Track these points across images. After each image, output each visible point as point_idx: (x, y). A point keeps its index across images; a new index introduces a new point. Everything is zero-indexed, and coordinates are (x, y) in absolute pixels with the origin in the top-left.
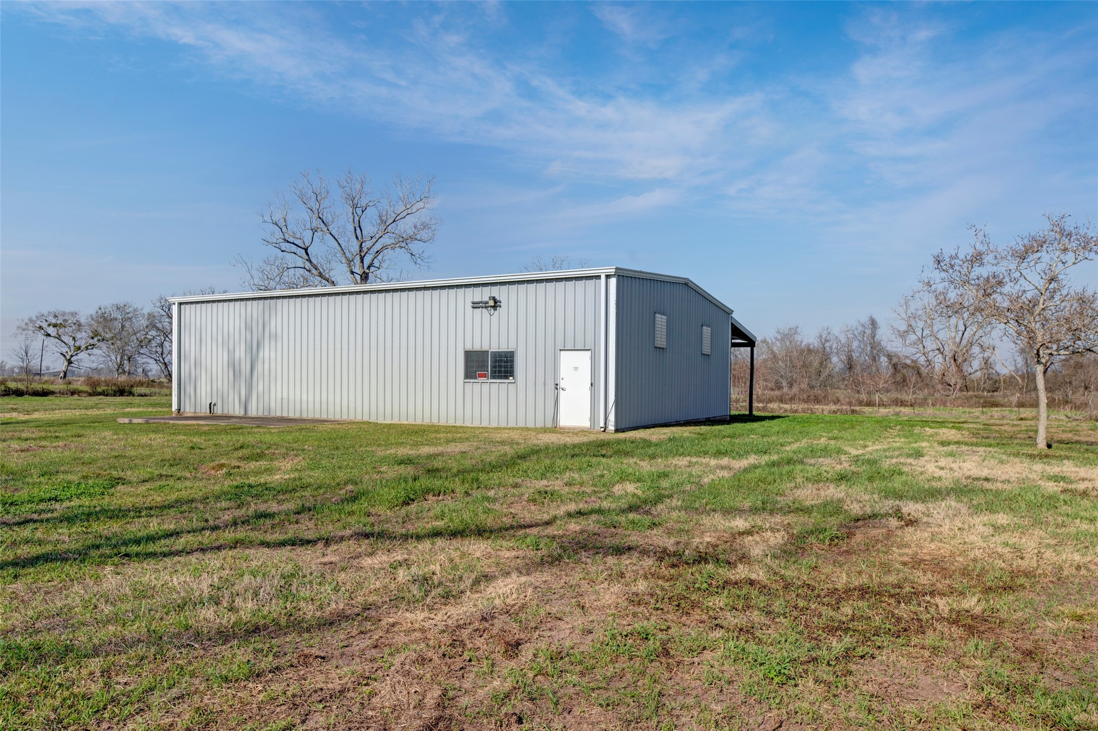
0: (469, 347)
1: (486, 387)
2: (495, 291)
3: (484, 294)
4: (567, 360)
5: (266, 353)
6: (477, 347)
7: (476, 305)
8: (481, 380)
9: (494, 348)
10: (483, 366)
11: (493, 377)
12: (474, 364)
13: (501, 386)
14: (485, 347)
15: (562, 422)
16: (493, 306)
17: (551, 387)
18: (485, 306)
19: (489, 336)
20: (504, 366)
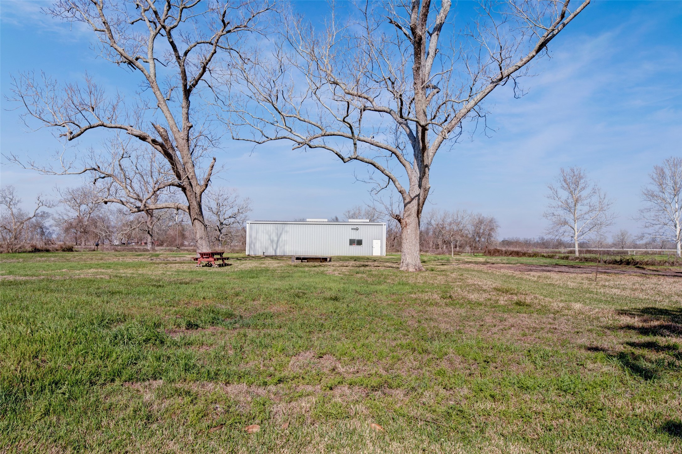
0: (350, 238)
1: (355, 247)
2: (357, 226)
3: (355, 227)
4: (375, 242)
6: (352, 238)
7: (352, 229)
8: (353, 246)
9: (357, 239)
10: (354, 243)
11: (357, 245)
12: (352, 242)
13: (359, 247)
14: (355, 238)
15: (374, 254)
16: (357, 229)
17: (371, 247)
18: (355, 229)
19: (356, 236)
20: (359, 243)
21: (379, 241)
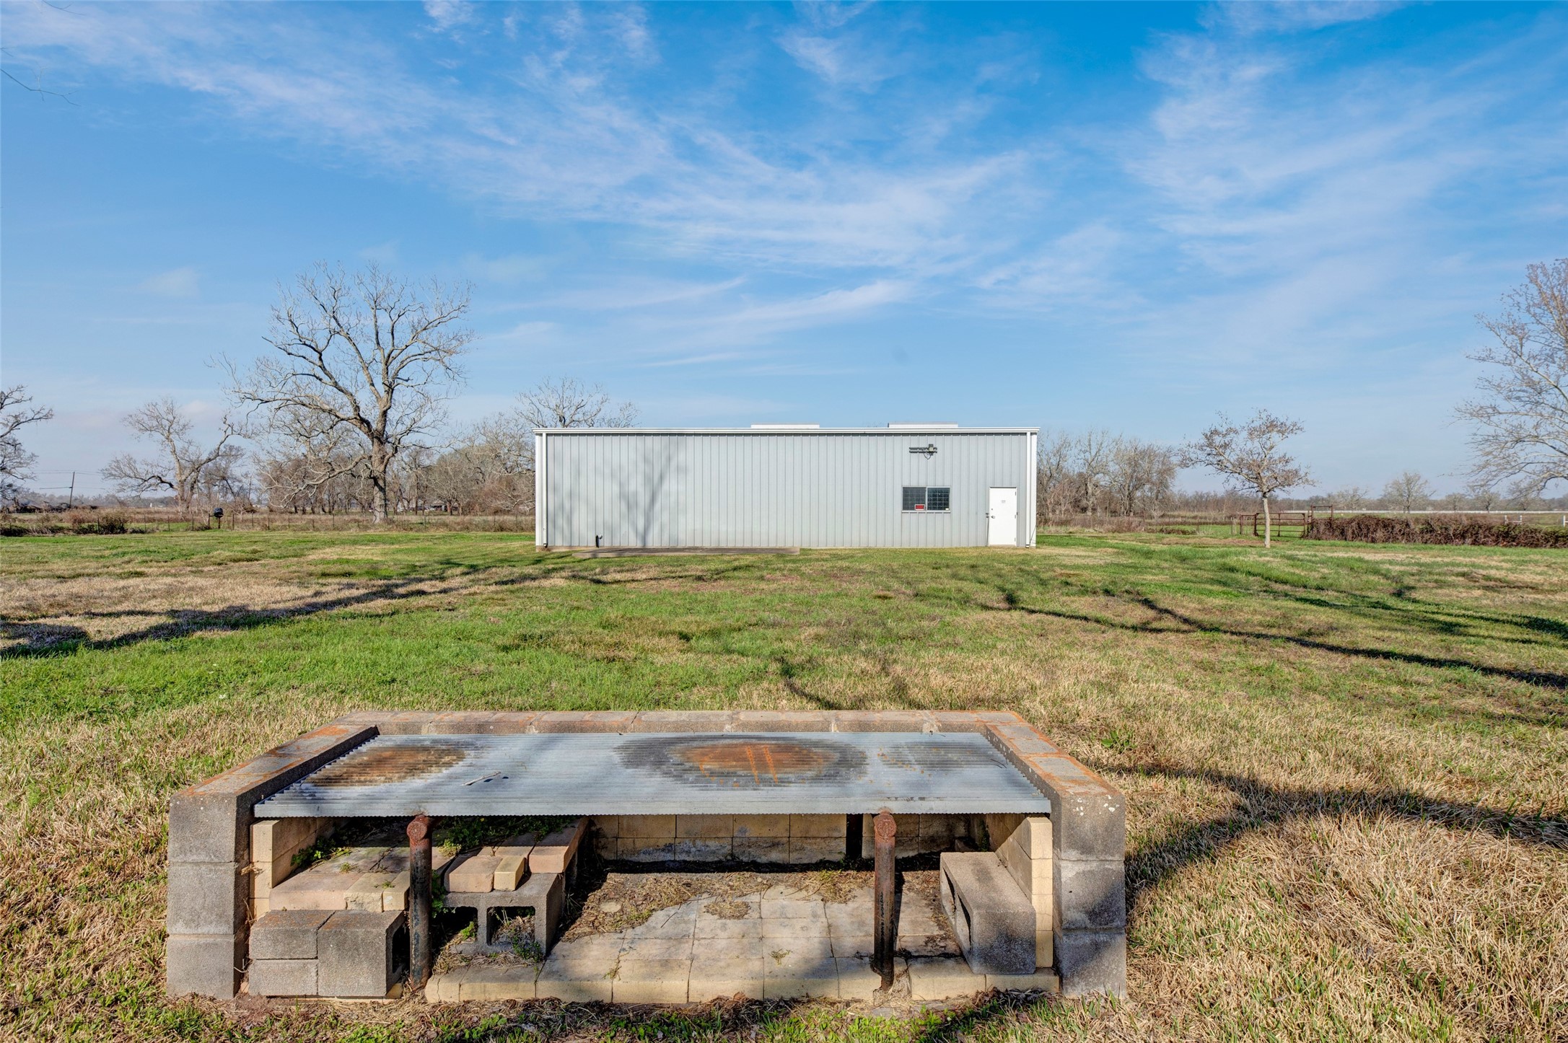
0: (906, 484)
1: (922, 517)
2: (931, 440)
3: (923, 442)
4: (995, 495)
5: (671, 485)
6: (914, 484)
7: (913, 450)
8: (918, 510)
9: (931, 485)
10: (920, 500)
11: (929, 508)
12: (912, 498)
13: (937, 517)
14: (922, 485)
15: (992, 542)
16: (930, 451)
17: (982, 515)
18: (922, 451)
19: (926, 475)
20: (940, 500)
21: (1010, 495)
